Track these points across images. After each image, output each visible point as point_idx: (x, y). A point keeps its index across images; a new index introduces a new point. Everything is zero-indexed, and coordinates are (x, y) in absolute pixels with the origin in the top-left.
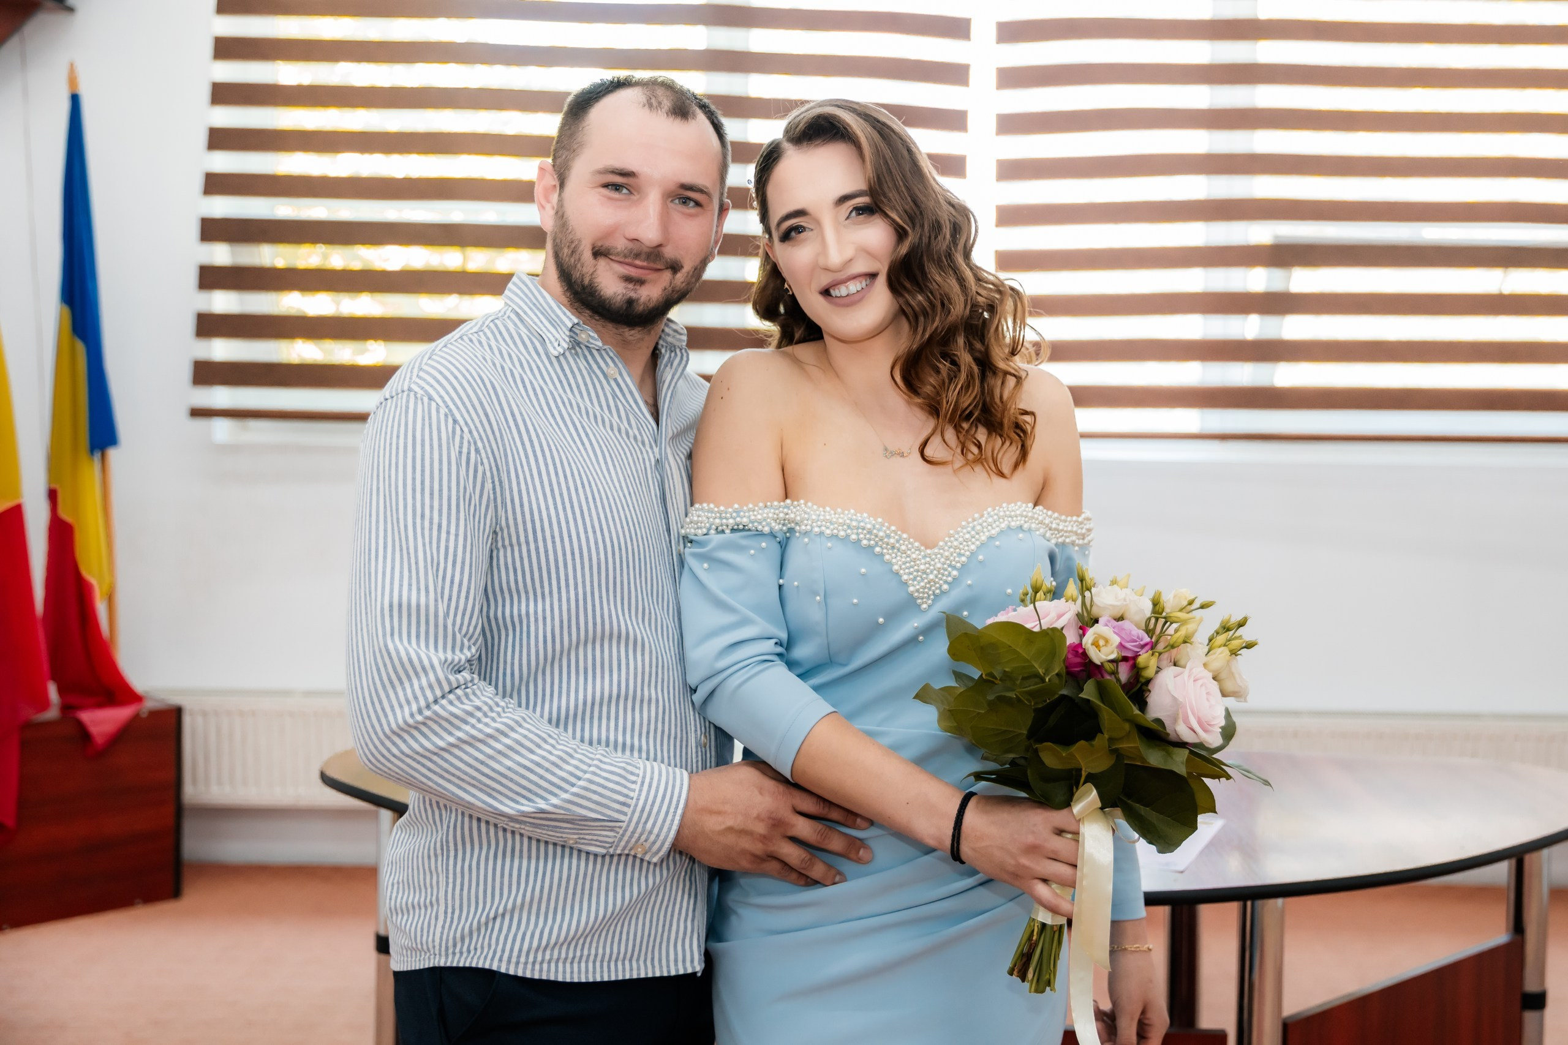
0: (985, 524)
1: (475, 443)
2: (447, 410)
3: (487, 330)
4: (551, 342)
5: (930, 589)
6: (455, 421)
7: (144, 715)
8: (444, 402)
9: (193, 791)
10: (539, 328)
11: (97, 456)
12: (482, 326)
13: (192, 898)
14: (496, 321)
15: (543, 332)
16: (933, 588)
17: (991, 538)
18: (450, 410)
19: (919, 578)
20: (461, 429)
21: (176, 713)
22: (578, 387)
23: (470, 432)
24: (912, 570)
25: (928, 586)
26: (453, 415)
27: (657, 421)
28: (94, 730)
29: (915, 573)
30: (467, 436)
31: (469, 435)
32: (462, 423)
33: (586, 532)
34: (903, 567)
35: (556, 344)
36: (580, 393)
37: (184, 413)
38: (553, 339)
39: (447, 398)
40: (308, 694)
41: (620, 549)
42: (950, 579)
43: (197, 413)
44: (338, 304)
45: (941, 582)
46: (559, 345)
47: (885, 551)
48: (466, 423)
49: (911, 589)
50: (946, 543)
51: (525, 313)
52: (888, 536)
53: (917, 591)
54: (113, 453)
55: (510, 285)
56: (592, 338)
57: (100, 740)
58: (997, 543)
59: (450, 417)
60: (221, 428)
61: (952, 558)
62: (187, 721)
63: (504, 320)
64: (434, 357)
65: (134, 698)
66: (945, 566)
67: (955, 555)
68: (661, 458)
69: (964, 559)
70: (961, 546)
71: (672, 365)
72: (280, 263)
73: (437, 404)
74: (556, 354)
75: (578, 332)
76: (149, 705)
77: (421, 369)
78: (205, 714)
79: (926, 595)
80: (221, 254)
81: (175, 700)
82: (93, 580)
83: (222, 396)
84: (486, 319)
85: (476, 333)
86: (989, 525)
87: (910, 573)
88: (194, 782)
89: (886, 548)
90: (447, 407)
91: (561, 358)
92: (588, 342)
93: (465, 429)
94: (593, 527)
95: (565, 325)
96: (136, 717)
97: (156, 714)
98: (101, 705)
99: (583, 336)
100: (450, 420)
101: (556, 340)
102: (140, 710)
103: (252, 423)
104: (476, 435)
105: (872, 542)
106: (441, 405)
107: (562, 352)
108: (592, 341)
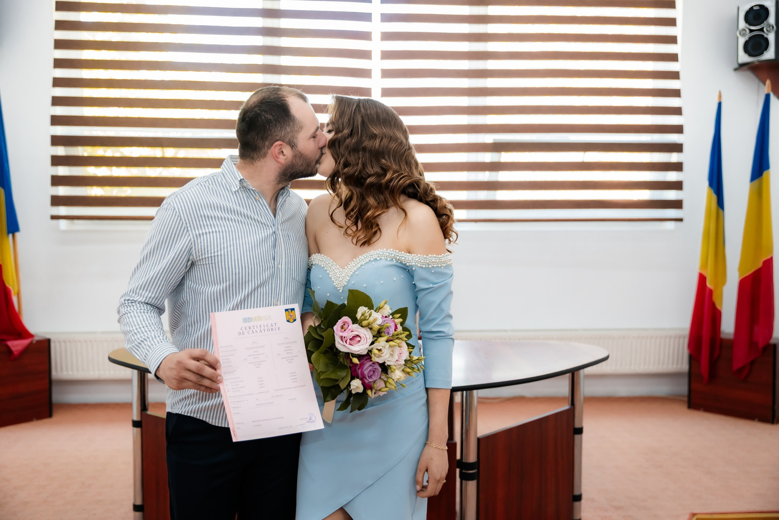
1: (187, 228)
2: (179, 214)
3: (210, 181)
4: (234, 186)
5: (341, 284)
6: (181, 219)
7: (34, 342)
8: (179, 211)
9: (56, 374)
10: (230, 180)
11: (11, 236)
12: (208, 178)
13: (55, 418)
14: (214, 177)
15: (231, 182)
16: (342, 284)
17: (362, 265)
18: (180, 215)
19: (337, 280)
20: (183, 222)
21: (48, 342)
22: (242, 204)
23: (186, 223)
24: (335, 277)
25: (340, 283)
26: (181, 216)
27: (275, 217)
28: (13, 349)
29: (336, 278)
30: (184, 224)
31: (185, 225)
32: (183, 220)
34: (333, 275)
35: (235, 187)
36: (243, 206)
37: (49, 217)
38: (234, 185)
39: (180, 210)
40: (103, 333)
42: (347, 280)
43: (53, 217)
44: (111, 171)
45: (344, 281)
46: (237, 187)
47: (328, 269)
48: (185, 220)
49: (335, 284)
50: (347, 267)
51: (226, 174)
52: (329, 263)
53: (337, 284)
54: (17, 234)
55: (224, 162)
56: (249, 185)
57: (16, 353)
58: (363, 267)
59: (179, 217)
60: (63, 224)
61: (348, 273)
62: (52, 345)
63: (218, 176)
64: (184, 193)
65: (30, 336)
66: (346, 276)
67: (349, 271)
69: (351, 273)
70: (352, 268)
71: (283, 195)
72: (86, 154)
73: (176, 211)
74: (234, 190)
75: (243, 182)
76: (36, 338)
77: (177, 196)
78: (60, 342)
79: (340, 286)
80: (61, 151)
81: (48, 336)
82: (11, 288)
83: (63, 210)
84: (211, 176)
85: (205, 181)
86: (362, 260)
87: (335, 278)
88: (56, 371)
89: (328, 268)
90: (179, 213)
91: (237, 192)
92: (247, 186)
93: (184, 222)
95: (238, 180)
96: (31, 343)
97: (39, 342)
98: (16, 339)
99: (245, 184)
100: (179, 218)
101: (236, 185)
102: (32, 341)
103: (76, 222)
104: (188, 225)
105: (325, 266)
106: (178, 212)
107: (237, 190)
108: (248, 186)
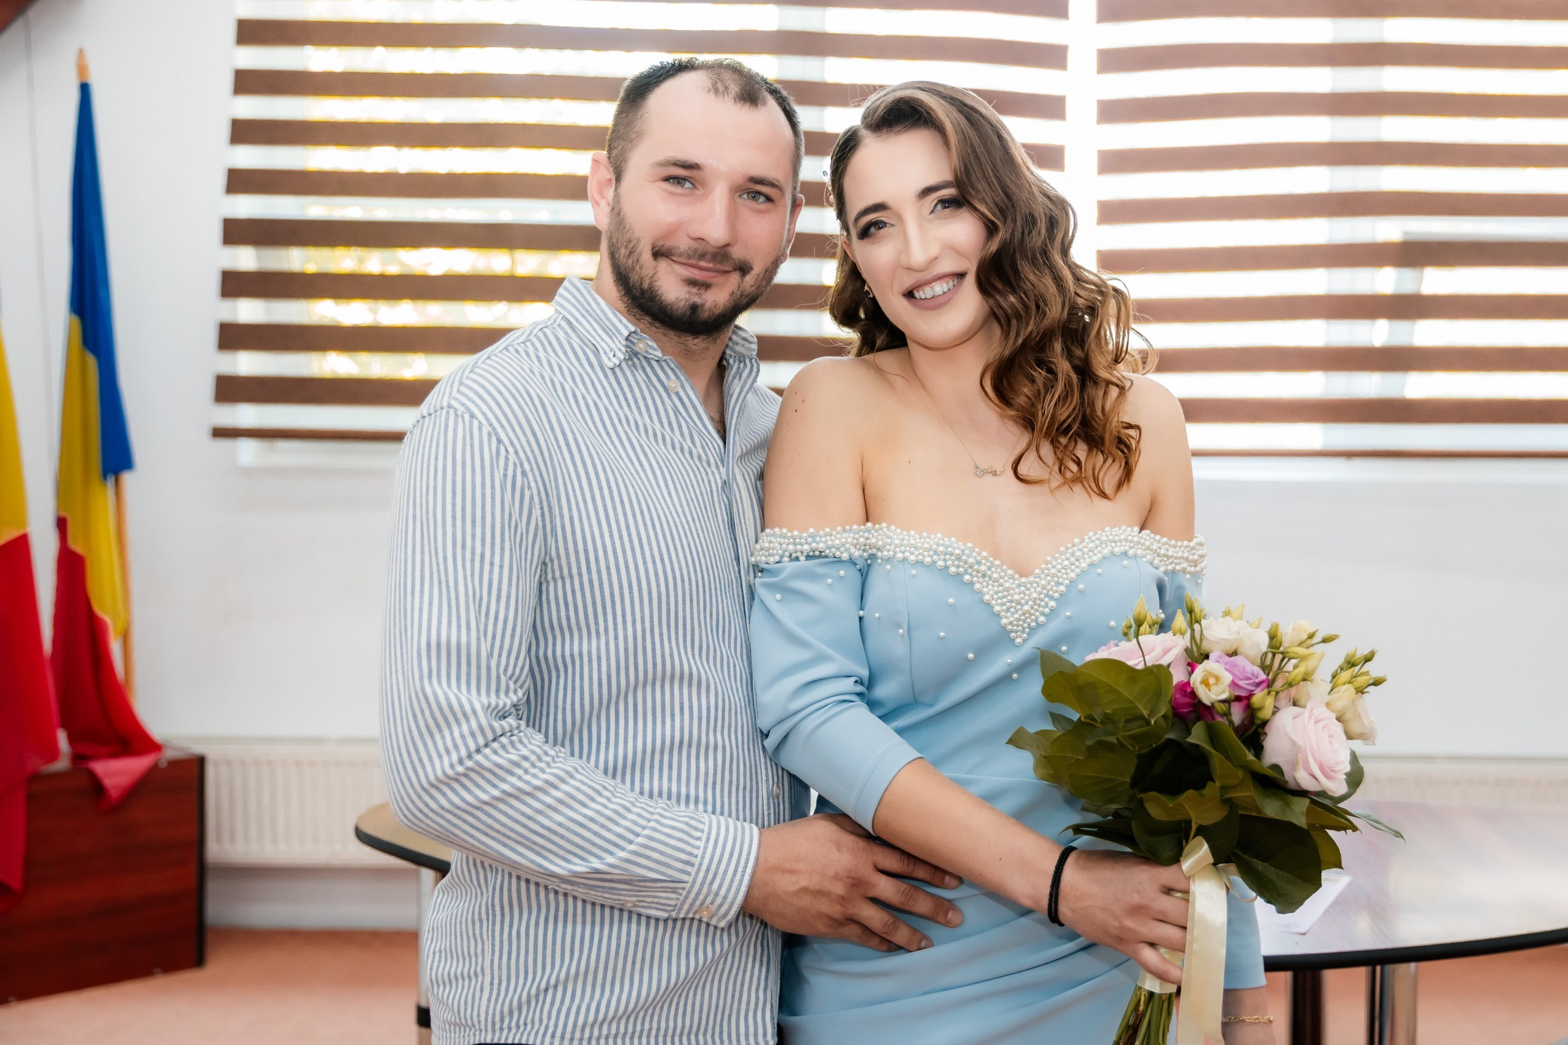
0: (1085, 550)
1: (522, 465)
2: (490, 429)
3: (535, 340)
4: (605, 353)
5: (1025, 622)
6: (499, 441)
7: (163, 764)
8: (488, 420)
9: (217, 850)
10: (593, 337)
11: (111, 480)
12: (529, 335)
13: (215, 967)
14: (545, 330)
15: (597, 342)
16: (1028, 620)
17: (1091, 565)
18: (494, 429)
19: (1012, 610)
20: (506, 448)
21: (198, 763)
22: (636, 402)
23: (516, 453)
24: (1005, 600)
25: (1022, 618)
26: (497, 434)
27: (724, 440)
28: (108, 782)
29: (1008, 604)
30: (512, 457)
31: (515, 457)
32: (507, 442)
33: (645, 563)
34: (995, 596)
35: (611, 355)
36: (638, 408)
37: (206, 432)
38: (607, 349)
39: (490, 415)
40: (344, 741)
41: (683, 581)
42: (1047, 610)
43: (220, 433)
44: (375, 313)
45: (1037, 614)
46: (614, 356)
47: (975, 579)
48: (512, 443)
49: (1004, 621)
50: (1043, 571)
51: (577, 320)
52: (979, 563)
53: (1011, 623)
54: (127, 478)
55: (561, 290)
56: (651, 347)
57: (114, 794)
58: (1099, 571)
59: (493, 435)
60: (247, 450)
61: (1049, 587)
62: (210, 772)
63: (554, 328)
64: (476, 370)
65: (153, 747)
66: (1042, 596)
67: (1052, 583)
68: (729, 479)
69: (1062, 588)
70: (1059, 574)
71: (740, 377)
72: (311, 268)
73: (480, 422)
74: (611, 365)
75: (635, 341)
76: (168, 754)
77: (461, 383)
78: (229, 763)
79: (1020, 628)
80: (247, 259)
81: (197, 749)
82: (107, 618)
83: (248, 415)
84: (534, 328)
85: (523, 343)
86: (1090, 551)
87: (1003, 604)
88: (219, 839)
89: (977, 576)
90: (491, 425)
91: (617, 370)
92: (647, 352)
93: (511, 450)
94: (653, 557)
95: (621, 334)
96: (155, 767)
97: (177, 765)
98: (116, 755)
99: (641, 346)
100: (494, 440)
101: (611, 350)
102: (158, 760)
103: (282, 445)
104: (522, 455)
105: (961, 570)
106: (484, 422)
107: (618, 363)
108: (650, 351)
